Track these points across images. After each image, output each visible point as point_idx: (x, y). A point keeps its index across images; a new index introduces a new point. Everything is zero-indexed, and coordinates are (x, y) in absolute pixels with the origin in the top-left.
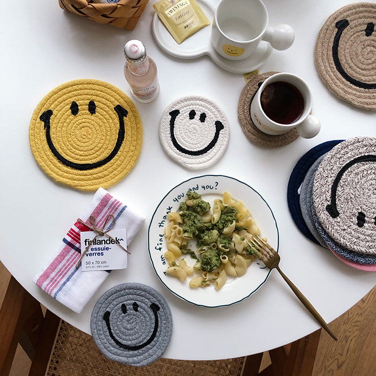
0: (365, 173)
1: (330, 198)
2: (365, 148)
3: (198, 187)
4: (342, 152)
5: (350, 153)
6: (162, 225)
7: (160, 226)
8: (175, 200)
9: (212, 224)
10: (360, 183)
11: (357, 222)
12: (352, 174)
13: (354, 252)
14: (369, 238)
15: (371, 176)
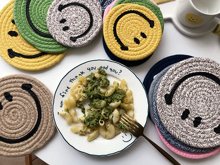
0: (203, 85)
1: (171, 90)
2: (211, 68)
3: (107, 68)
4: (194, 63)
5: (199, 67)
6: (72, 81)
7: (70, 81)
8: (89, 69)
9: (105, 96)
10: (196, 90)
11: (182, 115)
12: (194, 81)
13: (170, 134)
14: (184, 130)
15: (206, 89)
